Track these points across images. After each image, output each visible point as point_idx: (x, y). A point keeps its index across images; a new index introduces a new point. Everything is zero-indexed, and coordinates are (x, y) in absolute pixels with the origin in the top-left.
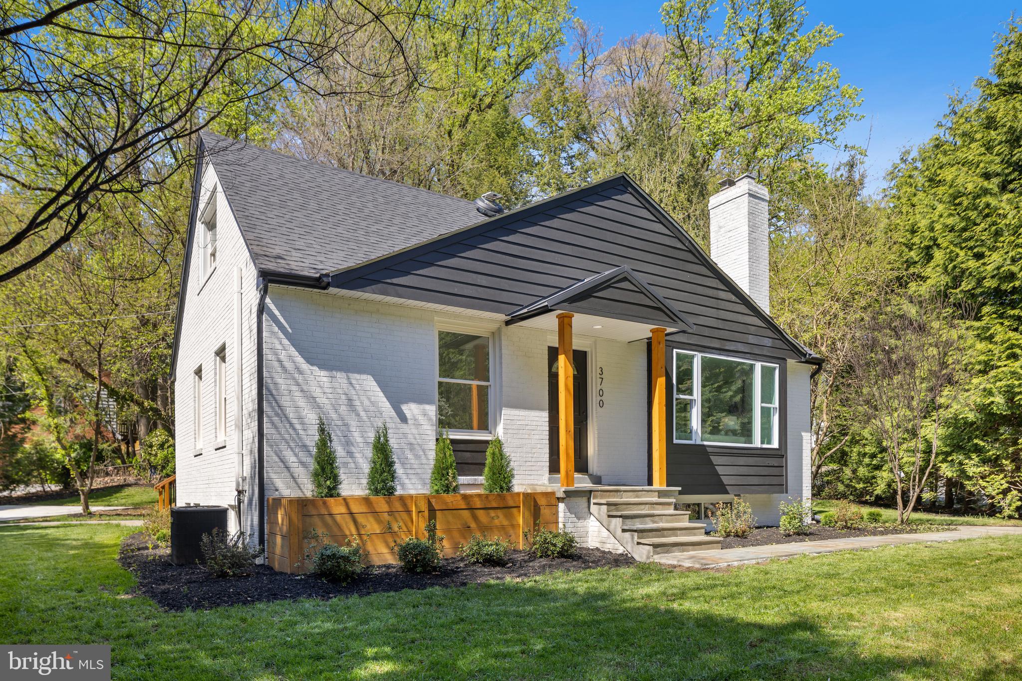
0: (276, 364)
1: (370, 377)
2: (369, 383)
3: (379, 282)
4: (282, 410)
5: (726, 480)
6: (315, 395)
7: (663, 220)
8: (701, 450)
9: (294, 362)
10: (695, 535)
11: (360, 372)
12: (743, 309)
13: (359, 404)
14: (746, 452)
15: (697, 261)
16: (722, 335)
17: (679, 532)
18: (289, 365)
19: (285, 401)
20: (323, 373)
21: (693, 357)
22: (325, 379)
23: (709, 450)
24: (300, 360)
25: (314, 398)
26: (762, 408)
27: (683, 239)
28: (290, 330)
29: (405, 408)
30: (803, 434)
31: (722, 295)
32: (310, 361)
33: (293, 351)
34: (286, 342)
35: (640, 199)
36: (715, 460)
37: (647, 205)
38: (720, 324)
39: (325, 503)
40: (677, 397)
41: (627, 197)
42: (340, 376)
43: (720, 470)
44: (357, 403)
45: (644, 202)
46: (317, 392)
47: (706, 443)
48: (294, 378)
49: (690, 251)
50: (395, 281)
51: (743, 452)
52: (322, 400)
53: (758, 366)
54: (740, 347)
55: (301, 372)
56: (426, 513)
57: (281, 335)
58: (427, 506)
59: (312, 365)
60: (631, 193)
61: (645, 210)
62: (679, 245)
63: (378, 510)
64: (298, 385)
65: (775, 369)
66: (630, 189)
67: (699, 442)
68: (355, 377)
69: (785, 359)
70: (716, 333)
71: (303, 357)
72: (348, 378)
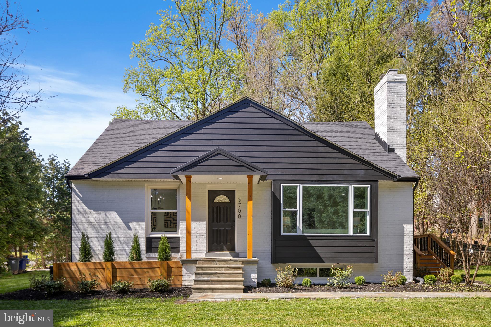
0: (76, 210)
1: (115, 212)
2: (114, 215)
3: (110, 173)
4: (78, 228)
5: (322, 255)
6: (92, 221)
7: (274, 116)
8: (304, 238)
9: (83, 209)
10: (235, 284)
11: (111, 210)
12: (340, 155)
13: (110, 224)
14: (340, 238)
15: (300, 133)
16: (320, 172)
17: (224, 283)
18: (82, 211)
19: (80, 225)
20: (95, 212)
21: (297, 187)
22: (96, 215)
23: (308, 238)
24: (86, 208)
25: (91, 223)
26: (354, 212)
27: (289, 123)
28: (82, 197)
29: (130, 224)
30: (405, 226)
31: (321, 149)
32: (90, 208)
33: (83, 205)
34: (80, 202)
35: (258, 108)
36: (313, 243)
37: (263, 110)
38: (319, 166)
39: (68, 265)
40: (284, 210)
41: (250, 109)
42: (102, 213)
43: (317, 249)
44: (109, 224)
45: (261, 109)
46: (93, 220)
47: (306, 234)
48: (83, 215)
49: (295, 129)
50: (118, 172)
51: (338, 238)
52: (95, 223)
53: (351, 188)
54: (336, 178)
55: (86, 213)
56: (111, 270)
57: (78, 199)
58: (111, 266)
59: (90, 209)
60: (252, 106)
61: (262, 113)
62: (287, 127)
63: (90, 268)
64: (85, 218)
65: (367, 187)
66: (251, 104)
67: (301, 234)
68: (108, 213)
69: (377, 181)
70: (315, 172)
71: (87, 207)
72: (106, 214)
